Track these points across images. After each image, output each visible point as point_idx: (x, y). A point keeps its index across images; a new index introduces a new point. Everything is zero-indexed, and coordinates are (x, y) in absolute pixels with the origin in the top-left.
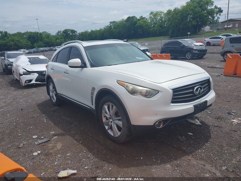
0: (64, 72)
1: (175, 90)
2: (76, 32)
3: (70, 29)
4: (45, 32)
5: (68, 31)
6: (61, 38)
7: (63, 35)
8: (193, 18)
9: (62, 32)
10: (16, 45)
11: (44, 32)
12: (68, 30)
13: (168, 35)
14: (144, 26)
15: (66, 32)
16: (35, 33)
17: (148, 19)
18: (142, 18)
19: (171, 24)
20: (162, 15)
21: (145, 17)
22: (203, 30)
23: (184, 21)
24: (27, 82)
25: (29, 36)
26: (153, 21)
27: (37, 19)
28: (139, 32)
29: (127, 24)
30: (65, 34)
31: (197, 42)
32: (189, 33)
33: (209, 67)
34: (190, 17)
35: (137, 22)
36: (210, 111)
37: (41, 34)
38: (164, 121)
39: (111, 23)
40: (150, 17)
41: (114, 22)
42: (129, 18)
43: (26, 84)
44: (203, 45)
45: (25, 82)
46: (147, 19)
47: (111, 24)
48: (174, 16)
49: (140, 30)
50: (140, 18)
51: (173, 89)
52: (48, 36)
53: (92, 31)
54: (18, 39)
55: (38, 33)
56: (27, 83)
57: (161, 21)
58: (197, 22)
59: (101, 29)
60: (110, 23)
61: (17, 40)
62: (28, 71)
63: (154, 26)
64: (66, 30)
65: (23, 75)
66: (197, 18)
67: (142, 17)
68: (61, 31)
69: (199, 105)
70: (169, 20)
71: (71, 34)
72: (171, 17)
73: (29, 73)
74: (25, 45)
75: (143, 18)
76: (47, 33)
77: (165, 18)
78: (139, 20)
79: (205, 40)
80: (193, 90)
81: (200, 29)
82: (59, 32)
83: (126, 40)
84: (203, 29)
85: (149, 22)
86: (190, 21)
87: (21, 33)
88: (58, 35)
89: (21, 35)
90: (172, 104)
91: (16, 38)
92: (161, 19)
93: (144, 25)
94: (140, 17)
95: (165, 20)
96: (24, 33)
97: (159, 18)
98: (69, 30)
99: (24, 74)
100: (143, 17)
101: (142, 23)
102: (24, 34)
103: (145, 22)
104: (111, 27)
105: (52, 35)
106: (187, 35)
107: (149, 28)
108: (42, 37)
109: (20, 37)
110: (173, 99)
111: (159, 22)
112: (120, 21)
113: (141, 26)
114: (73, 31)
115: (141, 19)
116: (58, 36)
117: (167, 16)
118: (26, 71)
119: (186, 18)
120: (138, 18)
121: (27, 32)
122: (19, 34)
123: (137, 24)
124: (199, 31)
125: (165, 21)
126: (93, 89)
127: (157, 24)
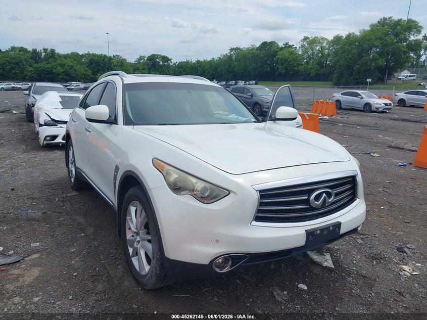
0: (86, 129)
1: (265, 194)
2: (170, 60)
3: (160, 55)
4: (119, 56)
5: (157, 58)
6: (144, 69)
7: (148, 64)
8: (381, 54)
9: (146, 59)
10: (67, 73)
11: (116, 55)
12: (158, 55)
13: (331, 81)
14: (290, 61)
15: (152, 58)
16: (101, 56)
17: (298, 49)
18: (287, 46)
19: (338, 61)
20: (325, 44)
21: (293, 45)
22: (396, 76)
23: (363, 57)
24: (48, 138)
25: (90, 60)
26: (307, 52)
27: (107, 33)
28: (280, 69)
29: (260, 53)
30: (150, 63)
31: (380, 98)
32: (369, 80)
33: (390, 147)
34: (374, 52)
35: (277, 52)
36: (362, 239)
37: (110, 58)
38: (234, 258)
39: (232, 50)
40: (303, 46)
41: (237, 49)
42: (265, 44)
43: (45, 142)
44: (390, 104)
45: (45, 139)
46: (296, 48)
47: (232, 53)
48: (346, 47)
49: (281, 67)
50: (283, 46)
51: (260, 191)
52: (122, 63)
53: (198, 62)
54: (71, 64)
55: (105, 56)
56: (48, 140)
57: (320, 55)
58: (387, 61)
59: (213, 59)
60: (230, 50)
61: (69, 66)
62: (53, 120)
63: (307, 63)
64: (153, 55)
65: (44, 125)
66: (388, 54)
67: (287, 44)
68: (144, 57)
69: (318, 232)
70: (336, 53)
71: (161, 63)
72: (340, 47)
73: (54, 123)
74: (82, 74)
75: (290, 46)
76: (121, 57)
77: (329, 49)
78: (282, 49)
79: (397, 95)
80: (309, 197)
81: (390, 75)
82: (141, 58)
83: (254, 82)
84: (396, 74)
85: (299, 55)
86: (374, 59)
87: (78, 54)
88: (139, 63)
89: (78, 57)
90: (254, 223)
91: (69, 62)
92: (321, 51)
93: (289, 58)
94: (284, 44)
95: (329, 53)
96: (83, 54)
97: (317, 49)
98: (159, 57)
99: (46, 124)
100: (290, 44)
101: (287, 54)
102: (83, 56)
103: (291, 53)
104: (231, 57)
105: (128, 63)
106: (366, 83)
107: (298, 65)
108: (111, 64)
109: (75, 60)
110: (259, 211)
111: (317, 55)
112: (248, 49)
113: (284, 61)
114: (165, 59)
115: (285, 47)
116: (138, 65)
117: (333, 46)
118: (50, 120)
119: (367, 52)
120: (281, 45)
121: (89, 54)
122: (75, 56)
123: (277, 56)
124: (389, 78)
125: (329, 55)
126: (117, 169)
127: (313, 58)
